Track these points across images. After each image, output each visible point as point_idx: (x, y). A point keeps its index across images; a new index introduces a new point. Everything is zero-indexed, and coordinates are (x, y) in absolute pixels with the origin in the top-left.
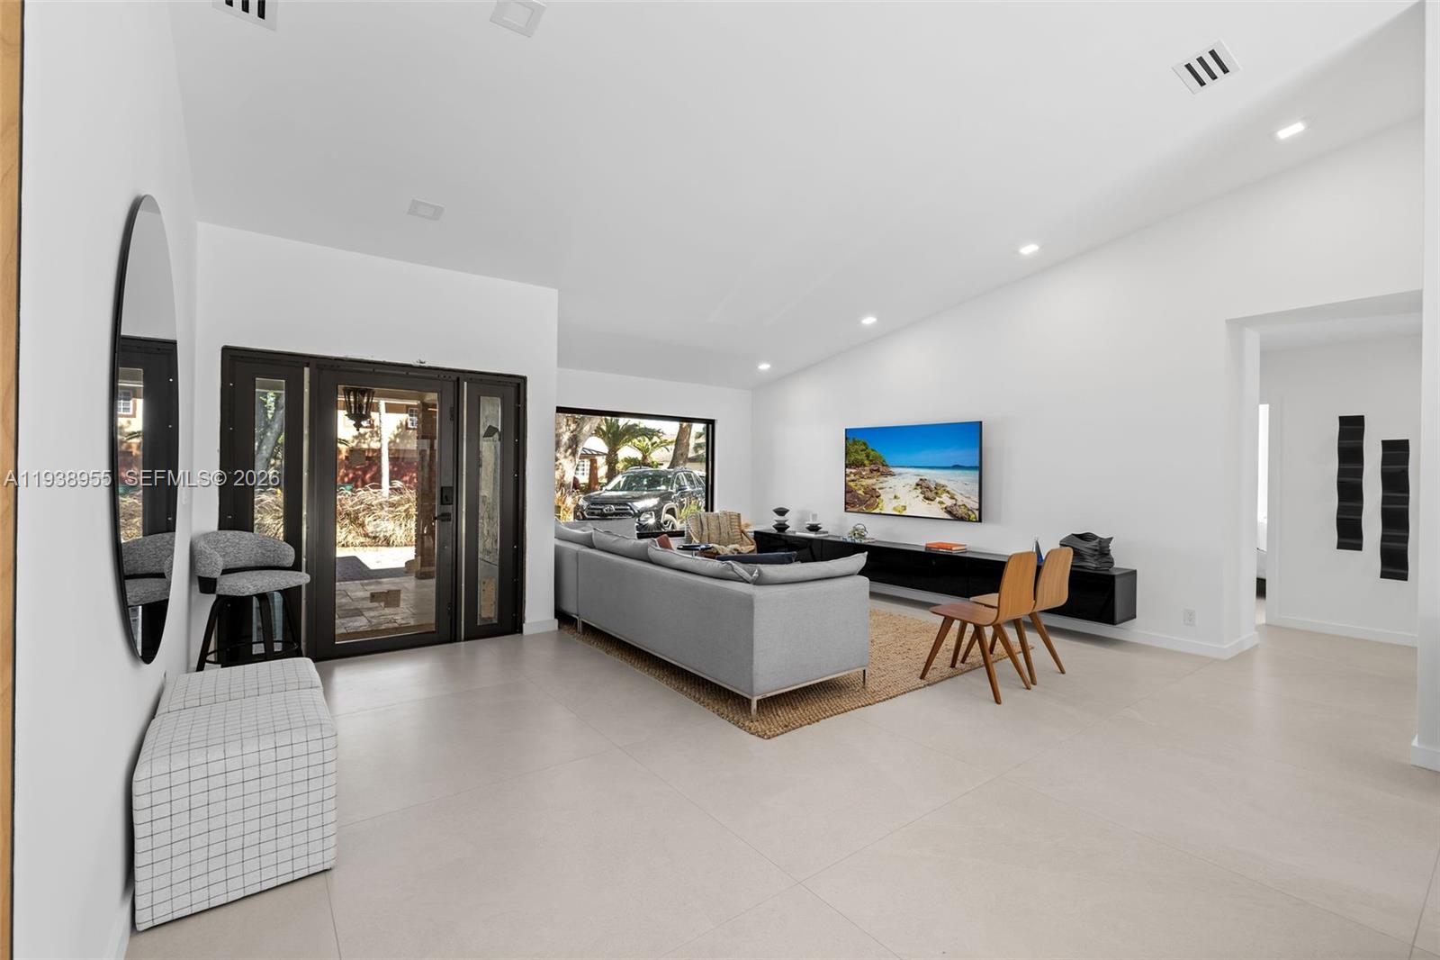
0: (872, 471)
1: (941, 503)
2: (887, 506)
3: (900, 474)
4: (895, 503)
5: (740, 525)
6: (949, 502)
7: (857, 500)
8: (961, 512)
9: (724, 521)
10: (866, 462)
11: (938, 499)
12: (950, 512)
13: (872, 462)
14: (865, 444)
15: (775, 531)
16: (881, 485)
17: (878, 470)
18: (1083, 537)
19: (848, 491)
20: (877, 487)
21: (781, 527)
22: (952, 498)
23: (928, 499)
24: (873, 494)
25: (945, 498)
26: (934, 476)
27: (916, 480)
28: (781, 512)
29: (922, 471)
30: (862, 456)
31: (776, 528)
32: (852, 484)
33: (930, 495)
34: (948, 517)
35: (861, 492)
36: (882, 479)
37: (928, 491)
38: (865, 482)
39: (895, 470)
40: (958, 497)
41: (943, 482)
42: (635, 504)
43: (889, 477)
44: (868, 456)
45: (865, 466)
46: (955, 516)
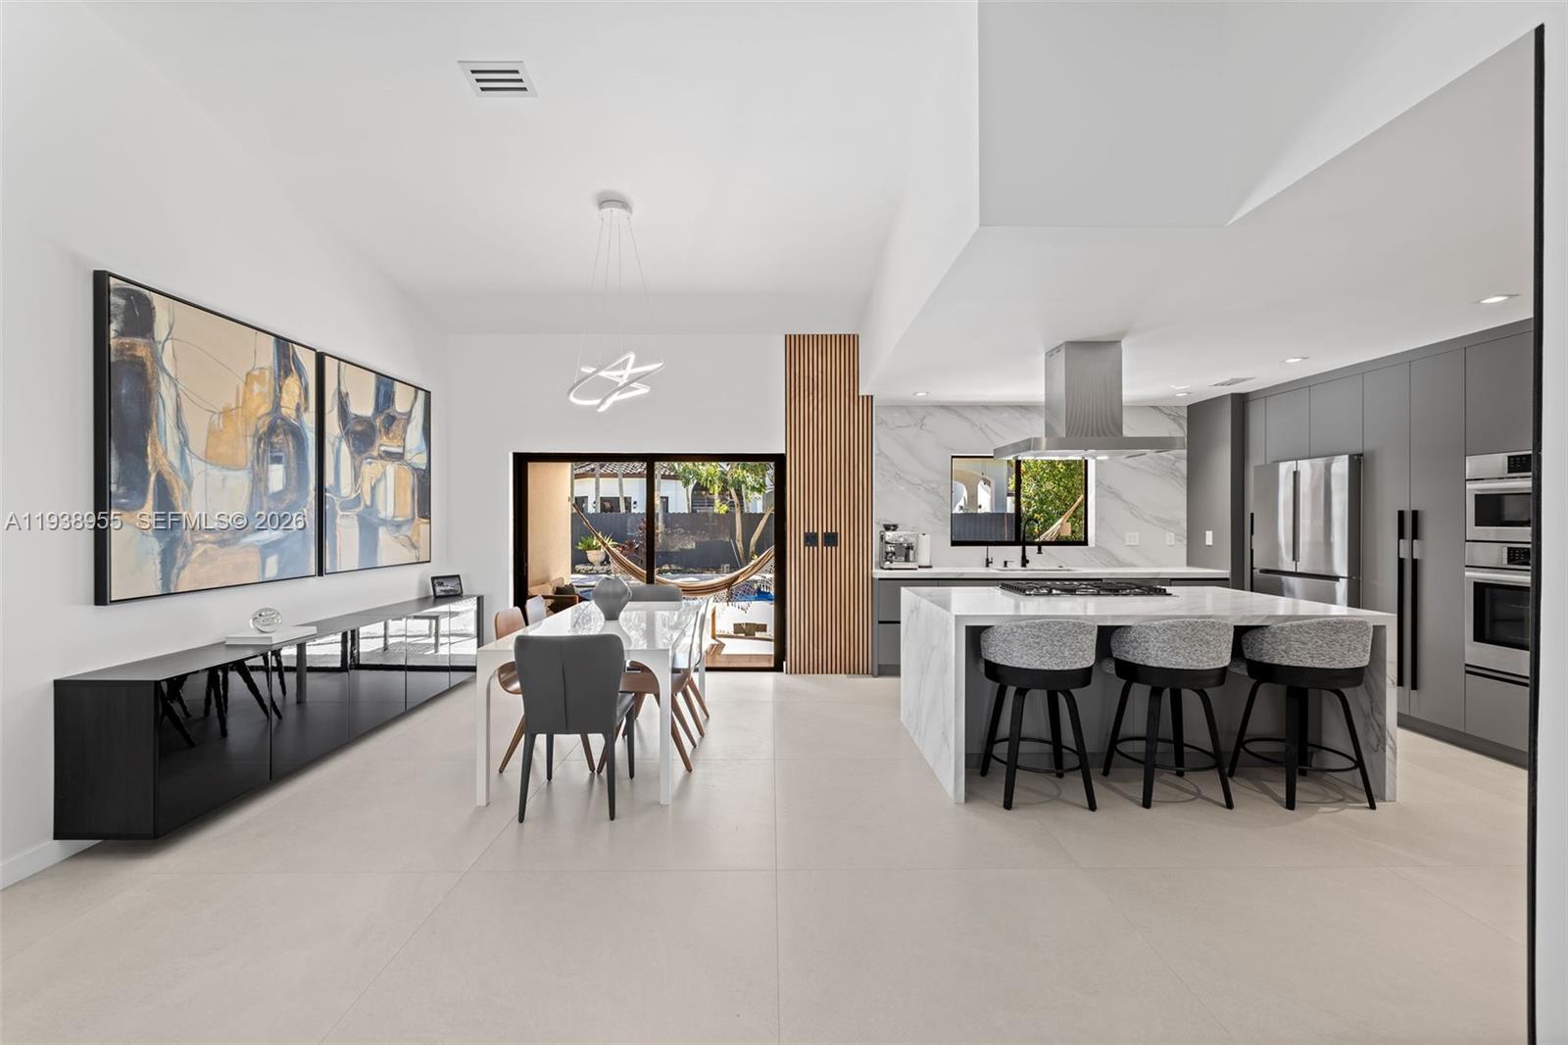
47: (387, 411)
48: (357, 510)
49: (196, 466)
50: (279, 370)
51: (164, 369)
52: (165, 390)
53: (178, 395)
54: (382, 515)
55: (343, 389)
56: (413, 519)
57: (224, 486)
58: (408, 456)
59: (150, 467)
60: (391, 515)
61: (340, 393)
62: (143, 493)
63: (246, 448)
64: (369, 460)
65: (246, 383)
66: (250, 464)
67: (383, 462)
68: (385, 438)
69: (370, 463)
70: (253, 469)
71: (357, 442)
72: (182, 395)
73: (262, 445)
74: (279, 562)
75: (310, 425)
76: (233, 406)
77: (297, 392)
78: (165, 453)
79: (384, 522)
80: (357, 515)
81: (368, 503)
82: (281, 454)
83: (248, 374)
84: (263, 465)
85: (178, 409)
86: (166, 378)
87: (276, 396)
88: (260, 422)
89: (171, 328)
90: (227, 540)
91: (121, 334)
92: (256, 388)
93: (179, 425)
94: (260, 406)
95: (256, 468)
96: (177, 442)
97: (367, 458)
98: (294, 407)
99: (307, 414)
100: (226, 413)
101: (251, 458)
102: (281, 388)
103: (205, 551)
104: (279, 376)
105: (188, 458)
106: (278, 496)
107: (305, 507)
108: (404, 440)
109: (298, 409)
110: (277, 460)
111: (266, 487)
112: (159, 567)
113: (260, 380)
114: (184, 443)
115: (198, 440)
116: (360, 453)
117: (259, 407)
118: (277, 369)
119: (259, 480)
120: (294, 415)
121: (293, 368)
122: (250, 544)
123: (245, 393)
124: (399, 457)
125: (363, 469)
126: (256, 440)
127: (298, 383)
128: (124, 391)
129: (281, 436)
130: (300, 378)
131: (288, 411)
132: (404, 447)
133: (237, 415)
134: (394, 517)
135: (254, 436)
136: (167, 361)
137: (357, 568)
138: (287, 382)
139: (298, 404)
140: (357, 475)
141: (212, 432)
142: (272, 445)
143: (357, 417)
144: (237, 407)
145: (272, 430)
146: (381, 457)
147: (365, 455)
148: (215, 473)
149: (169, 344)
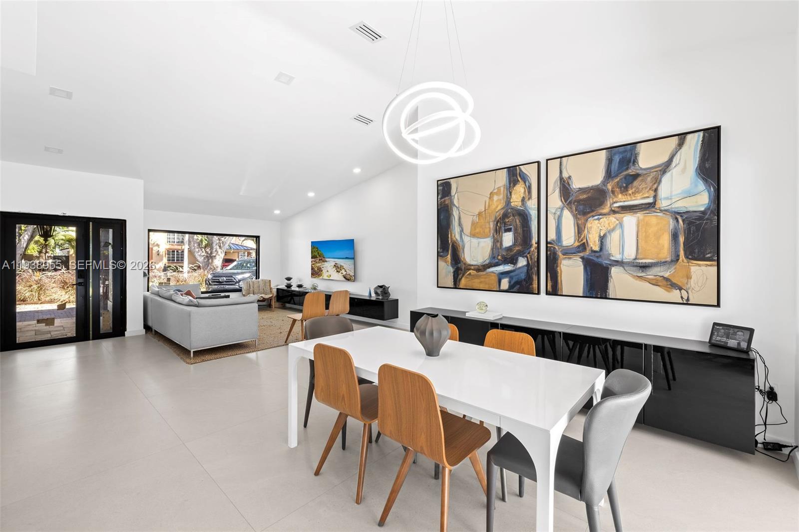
0: (320, 260)
1: (342, 273)
2: (325, 275)
3: (329, 261)
4: (327, 274)
5: (270, 285)
6: (344, 273)
7: (316, 273)
8: (348, 277)
9: (261, 283)
10: (318, 256)
11: (341, 272)
12: (345, 277)
13: (320, 256)
14: (317, 248)
15: (286, 288)
16: (323, 266)
17: (321, 260)
18: (381, 287)
19: (312, 269)
20: (321, 267)
21: (289, 286)
22: (345, 271)
23: (337, 271)
24: (320, 270)
25: (343, 271)
26: (340, 262)
27: (334, 264)
28: (289, 279)
29: (336, 260)
30: (316, 254)
31: (286, 286)
32: (313, 265)
33: (339, 270)
34: (344, 279)
35: (316, 269)
36: (323, 263)
37: (338, 268)
38: (318, 265)
39: (327, 260)
40: (347, 271)
41: (342, 264)
42: (237, 276)
43: (325, 263)
44: (318, 254)
45: (317, 257)
46: (347, 279)
47: (625, 173)
48: (582, 254)
49: (466, 239)
50: (510, 184)
51: (454, 205)
52: (455, 213)
53: (459, 213)
54: (617, 257)
55: (565, 175)
56: (676, 259)
57: (478, 246)
58: (663, 204)
59: (450, 242)
60: (633, 256)
61: (561, 178)
62: (448, 251)
63: (490, 228)
64: (596, 217)
65: (490, 198)
66: (492, 234)
67: (617, 215)
68: (620, 196)
69: (599, 219)
70: (494, 237)
71: (581, 207)
72: (461, 213)
73: (499, 225)
74: (510, 282)
75: (533, 207)
76: (483, 210)
77: (522, 190)
78: (455, 236)
79: (618, 263)
80: (582, 258)
81: (597, 248)
82: (511, 227)
83: (491, 193)
84: (500, 234)
85: (460, 218)
86: (455, 208)
87: (507, 198)
88: (498, 213)
89: (457, 189)
90: (481, 269)
91: (441, 198)
92: (495, 198)
93: (460, 224)
94: (498, 205)
95: (496, 236)
96: (459, 231)
97: (593, 216)
98: (520, 199)
99: (530, 201)
100: (480, 214)
101: (492, 231)
102: (511, 193)
103: (470, 274)
104: (510, 187)
105: (463, 236)
106: (509, 249)
107: (529, 253)
108: (656, 190)
109: (523, 200)
110: (509, 230)
111: (501, 244)
112: (452, 277)
113: (498, 193)
114: (462, 231)
115: (467, 228)
116: (584, 213)
117: (497, 207)
118: (508, 184)
119: (497, 242)
120: (520, 204)
121: (519, 179)
122: (493, 272)
123: (489, 203)
124: (650, 206)
125: (589, 225)
126: (495, 223)
127: (524, 186)
128: (442, 217)
129: (512, 217)
130: (525, 182)
131: (516, 203)
132: (655, 197)
133: (485, 214)
134: (636, 259)
135: (494, 221)
136: (456, 202)
137: (581, 295)
138: (514, 188)
139: (523, 197)
140: (580, 230)
141: (473, 224)
142: (505, 224)
143: (580, 189)
144: (485, 210)
145: (505, 215)
146: (614, 212)
147: (589, 215)
148: (475, 241)
149: (456, 196)
